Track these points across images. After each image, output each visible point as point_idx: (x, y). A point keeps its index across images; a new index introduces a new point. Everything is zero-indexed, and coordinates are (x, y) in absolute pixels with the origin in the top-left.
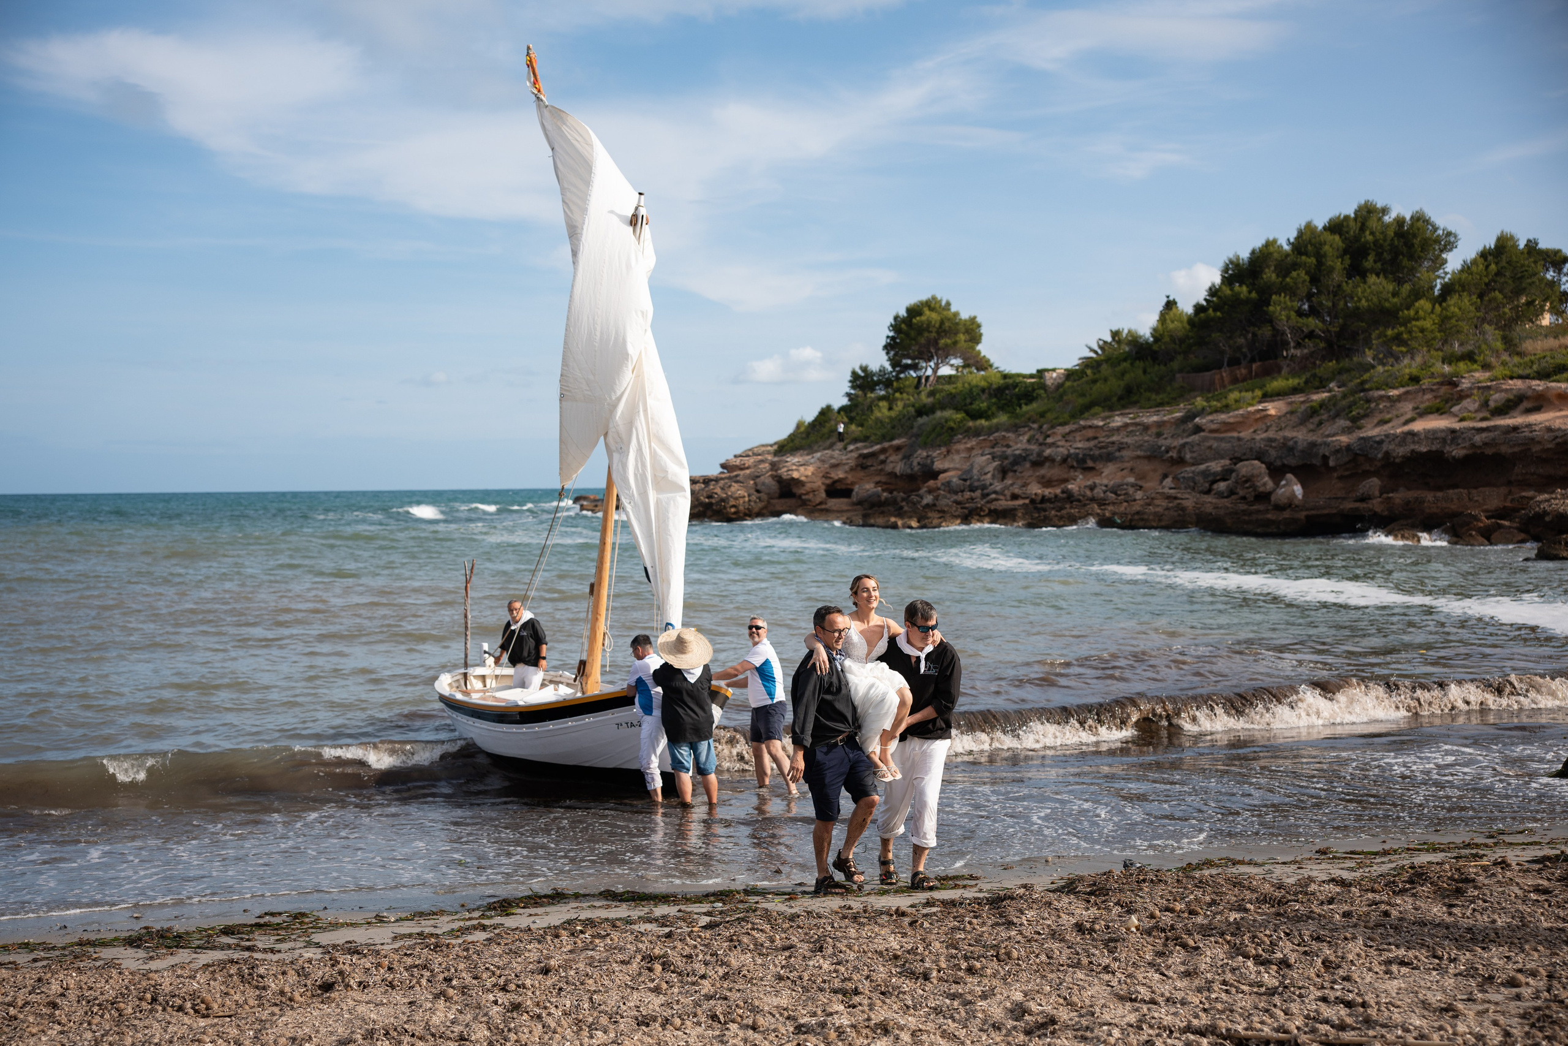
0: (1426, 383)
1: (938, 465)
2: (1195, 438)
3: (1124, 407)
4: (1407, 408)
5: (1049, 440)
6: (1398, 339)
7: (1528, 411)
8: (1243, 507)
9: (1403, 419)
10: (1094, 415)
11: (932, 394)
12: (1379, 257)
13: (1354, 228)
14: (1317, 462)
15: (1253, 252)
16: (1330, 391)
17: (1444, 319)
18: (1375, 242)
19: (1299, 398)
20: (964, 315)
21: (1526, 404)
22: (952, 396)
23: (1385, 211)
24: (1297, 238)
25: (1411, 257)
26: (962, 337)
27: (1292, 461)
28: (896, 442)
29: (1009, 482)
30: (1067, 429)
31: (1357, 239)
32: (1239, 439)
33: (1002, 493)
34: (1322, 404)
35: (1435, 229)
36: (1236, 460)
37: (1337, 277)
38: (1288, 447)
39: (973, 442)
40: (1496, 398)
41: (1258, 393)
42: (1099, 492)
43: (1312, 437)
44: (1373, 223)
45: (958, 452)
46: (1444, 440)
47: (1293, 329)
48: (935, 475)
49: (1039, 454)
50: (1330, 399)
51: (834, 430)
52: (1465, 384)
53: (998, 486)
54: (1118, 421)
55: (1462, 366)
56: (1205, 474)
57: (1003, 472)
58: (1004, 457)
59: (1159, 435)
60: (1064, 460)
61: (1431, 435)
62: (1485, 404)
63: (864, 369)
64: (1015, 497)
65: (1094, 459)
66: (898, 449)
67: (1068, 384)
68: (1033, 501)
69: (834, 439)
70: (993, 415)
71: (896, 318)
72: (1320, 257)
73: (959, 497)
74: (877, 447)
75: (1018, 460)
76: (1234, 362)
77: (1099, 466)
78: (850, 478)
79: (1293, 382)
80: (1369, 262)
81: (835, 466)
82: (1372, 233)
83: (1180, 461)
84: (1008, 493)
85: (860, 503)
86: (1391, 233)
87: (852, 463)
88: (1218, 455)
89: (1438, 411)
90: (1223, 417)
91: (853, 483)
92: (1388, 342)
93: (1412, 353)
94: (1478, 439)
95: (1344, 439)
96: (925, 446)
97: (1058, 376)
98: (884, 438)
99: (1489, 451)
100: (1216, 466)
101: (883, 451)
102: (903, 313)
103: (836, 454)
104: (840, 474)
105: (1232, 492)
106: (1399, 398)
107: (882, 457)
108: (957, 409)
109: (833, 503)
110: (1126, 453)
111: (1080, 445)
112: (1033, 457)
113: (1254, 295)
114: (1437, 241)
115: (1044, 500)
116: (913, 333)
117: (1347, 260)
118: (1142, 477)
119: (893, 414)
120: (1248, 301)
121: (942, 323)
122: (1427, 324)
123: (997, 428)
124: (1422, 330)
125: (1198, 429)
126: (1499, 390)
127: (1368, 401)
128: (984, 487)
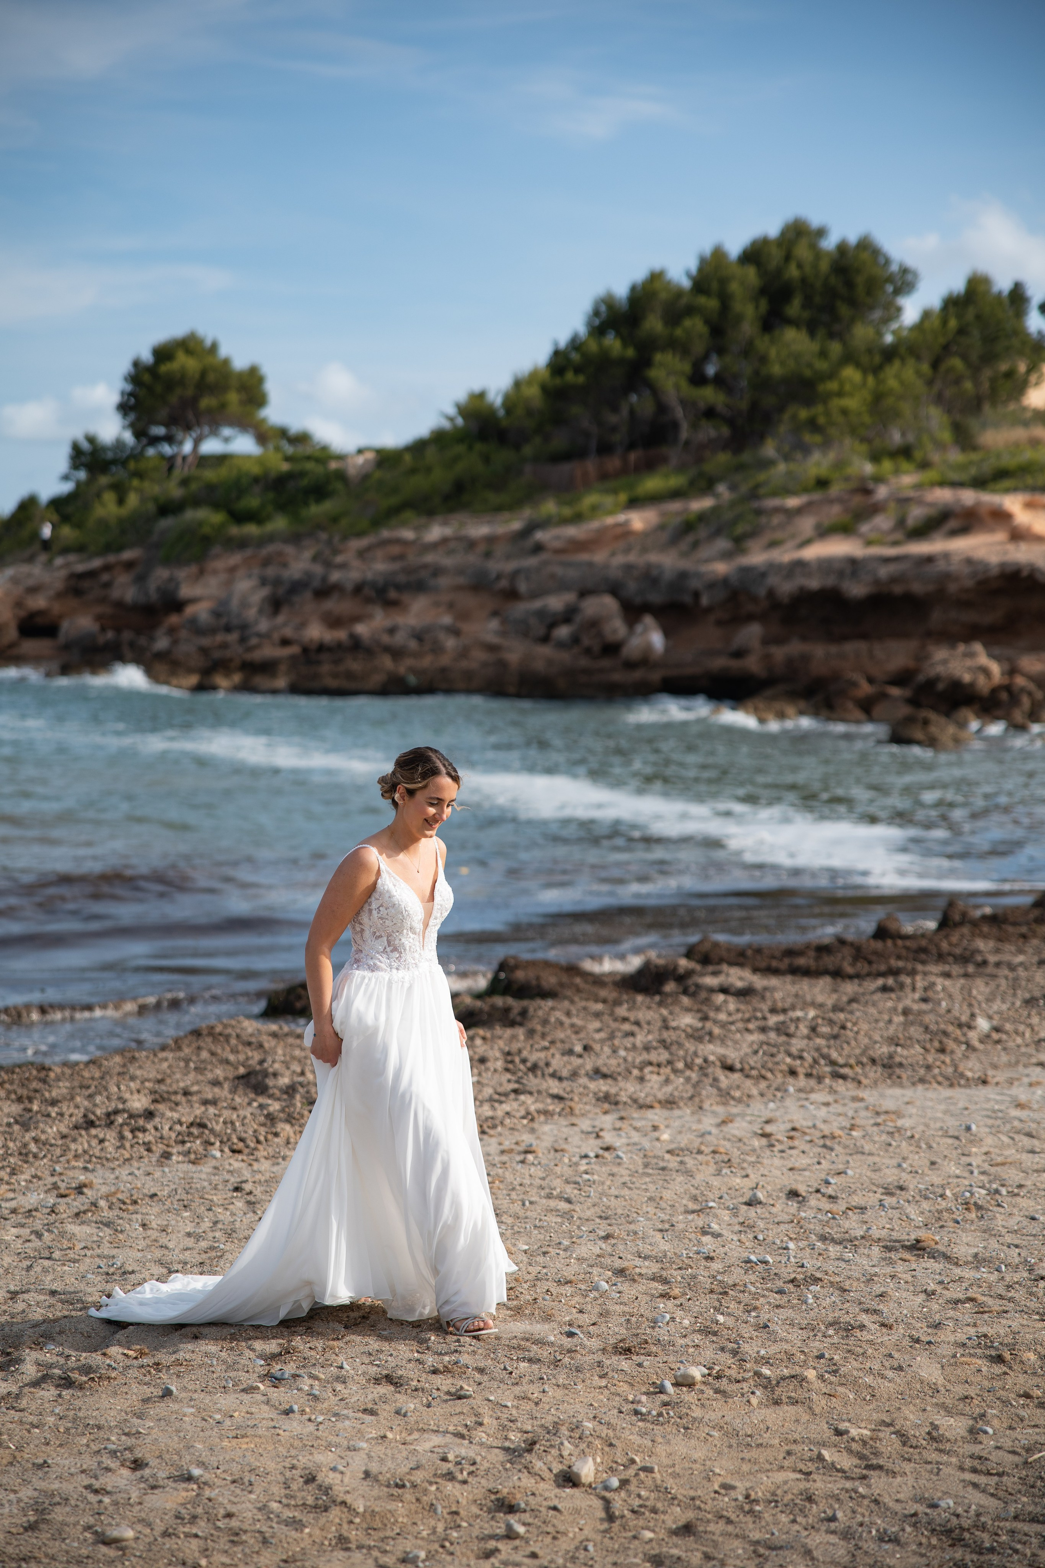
0: (835, 490)
1: (185, 591)
2: (532, 562)
3: (451, 510)
4: (807, 525)
5: (339, 559)
6: (813, 425)
7: (955, 533)
8: (584, 662)
9: (798, 540)
10: (404, 524)
11: (185, 482)
12: (808, 303)
13: (776, 256)
14: (687, 599)
15: (633, 289)
16: (717, 496)
17: (878, 398)
18: (804, 280)
19: (675, 506)
20: (240, 363)
21: (952, 524)
22: (211, 488)
23: (821, 233)
24: (701, 269)
25: (853, 302)
26: (233, 397)
27: (656, 598)
28: (128, 555)
29: (280, 619)
30: (364, 542)
31: (779, 272)
32: (591, 565)
33: (267, 636)
34: (702, 517)
35: (888, 262)
36: (583, 594)
37: (748, 328)
38: (650, 577)
39: (235, 559)
40: (916, 514)
41: (623, 497)
42: (400, 638)
43: (685, 564)
44: (802, 251)
45: (215, 572)
46: (841, 574)
47: (683, 402)
48: (178, 606)
49: (324, 579)
50: (715, 510)
51: (35, 535)
52: (882, 492)
53: (263, 625)
54: (436, 532)
55: (887, 465)
56: (541, 614)
57: (276, 604)
58: (277, 582)
59: (488, 555)
60: (358, 589)
61: (826, 565)
62: (901, 523)
63: (91, 440)
64: (285, 642)
65: (399, 588)
66: (129, 565)
67: (378, 475)
68: (305, 650)
69: (37, 546)
70: (268, 518)
71: (136, 364)
72: (725, 299)
73: (206, 642)
74: (96, 563)
75: (296, 587)
76: (605, 449)
77: (405, 598)
78: (57, 608)
79: (675, 481)
80: (794, 308)
81: (33, 590)
82: (800, 266)
83: (512, 595)
84: (276, 636)
85: (67, 647)
86: (824, 266)
87: (59, 585)
88: (563, 586)
89: (845, 529)
90: (572, 531)
91: (61, 617)
92: (798, 428)
93: (826, 444)
94: (884, 572)
95: (721, 568)
96: (168, 562)
97: (366, 461)
98: (109, 548)
99: (898, 589)
100: (556, 603)
101: (107, 568)
102: (147, 357)
103: (36, 571)
104: (39, 602)
105: (575, 640)
106: (799, 511)
107: (105, 577)
108: (216, 506)
109: (30, 646)
110: (444, 581)
111: (380, 567)
112: (316, 583)
113: (630, 352)
114: (890, 279)
115: (321, 648)
116: (159, 389)
117: (764, 305)
118: (463, 616)
119: (124, 511)
120: (621, 361)
121: (203, 373)
122: (852, 403)
123: (270, 538)
124: (845, 412)
125: (539, 548)
126: (920, 502)
127: (759, 512)
128: (244, 627)
